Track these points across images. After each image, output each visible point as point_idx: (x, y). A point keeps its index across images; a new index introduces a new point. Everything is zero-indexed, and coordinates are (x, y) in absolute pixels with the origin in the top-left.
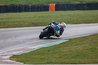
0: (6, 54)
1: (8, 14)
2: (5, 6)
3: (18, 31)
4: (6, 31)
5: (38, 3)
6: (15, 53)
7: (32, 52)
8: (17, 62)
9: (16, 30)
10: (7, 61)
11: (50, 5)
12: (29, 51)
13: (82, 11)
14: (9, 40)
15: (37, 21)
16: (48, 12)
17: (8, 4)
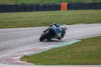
0: (16, 54)
1: (19, 13)
2: (15, 5)
3: (29, 31)
4: (17, 31)
5: (49, 2)
6: (26, 54)
7: (43, 52)
8: (28, 63)
9: (27, 30)
10: (18, 62)
11: (62, 4)
12: (40, 52)
13: (95, 10)
14: (20, 40)
15: (48, 21)
16: (60, 11)
17: (19, 3)
